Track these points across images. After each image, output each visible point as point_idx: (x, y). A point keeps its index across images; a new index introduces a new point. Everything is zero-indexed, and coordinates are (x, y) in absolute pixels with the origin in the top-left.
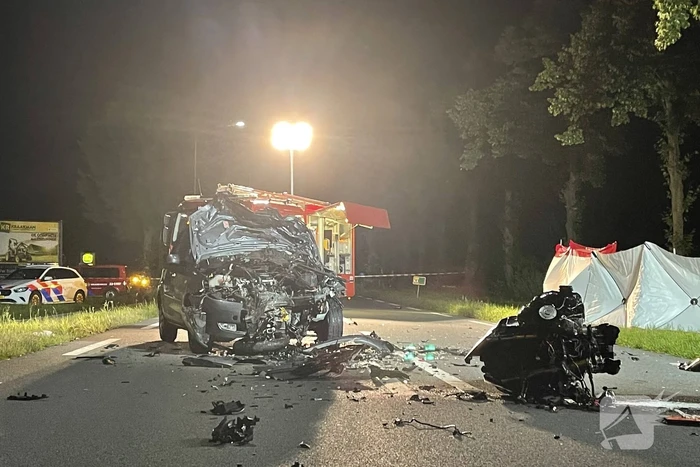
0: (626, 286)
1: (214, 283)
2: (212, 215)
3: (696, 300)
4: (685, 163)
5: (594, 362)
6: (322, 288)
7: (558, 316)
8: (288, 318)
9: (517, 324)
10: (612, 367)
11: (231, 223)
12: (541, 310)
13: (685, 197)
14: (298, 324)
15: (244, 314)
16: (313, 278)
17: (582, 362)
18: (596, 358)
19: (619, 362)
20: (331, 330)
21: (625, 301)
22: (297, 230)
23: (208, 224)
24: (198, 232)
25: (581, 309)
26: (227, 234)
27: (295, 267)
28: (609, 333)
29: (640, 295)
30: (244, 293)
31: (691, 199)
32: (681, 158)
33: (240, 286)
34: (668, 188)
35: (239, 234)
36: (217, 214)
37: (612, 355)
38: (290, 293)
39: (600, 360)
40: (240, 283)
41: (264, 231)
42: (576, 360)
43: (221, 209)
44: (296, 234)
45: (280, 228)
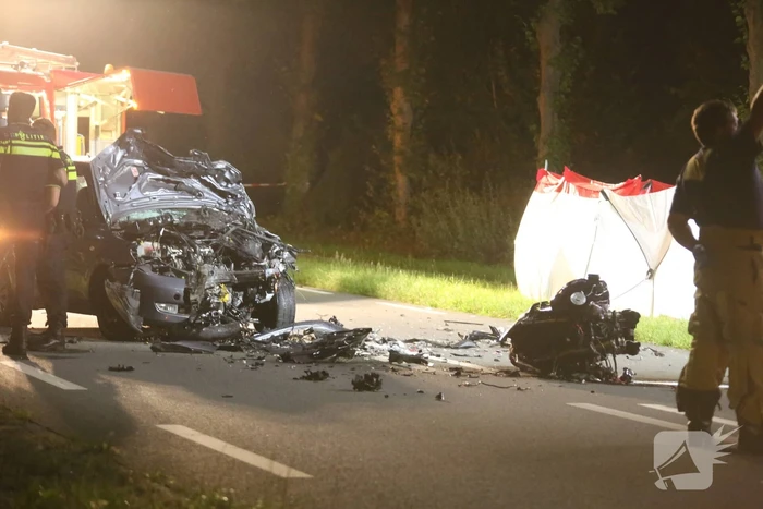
1: (141, 251)
2: (118, 159)
5: (617, 343)
6: (270, 259)
7: (588, 301)
8: (228, 298)
9: (550, 309)
10: (633, 349)
11: (142, 171)
12: (572, 296)
14: (240, 307)
15: (187, 292)
16: (258, 246)
17: (608, 343)
18: (620, 340)
19: (639, 344)
20: (281, 314)
21: (652, 274)
22: (228, 181)
23: (114, 171)
24: (104, 182)
25: (606, 296)
26: (140, 185)
27: (234, 232)
28: (631, 318)
30: (180, 265)
33: (174, 256)
35: (154, 185)
36: (123, 157)
37: (632, 338)
38: (229, 266)
39: (622, 342)
40: (174, 252)
41: (184, 180)
42: (602, 341)
43: (128, 151)
44: (226, 187)
45: (205, 178)
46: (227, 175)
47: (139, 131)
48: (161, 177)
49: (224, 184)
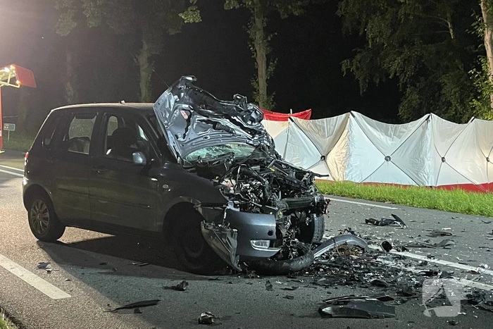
0: (325, 146)
2: (172, 103)
3: (389, 157)
4: (268, 41)
13: (267, 67)
21: (324, 158)
22: (253, 120)
23: (171, 114)
24: (168, 125)
29: (348, 155)
31: (271, 69)
32: (266, 37)
34: (255, 60)
36: (176, 102)
41: (221, 121)
43: (179, 97)
44: (251, 125)
45: (235, 118)
46: (253, 115)
47: (190, 79)
48: (205, 118)
49: (250, 123)
